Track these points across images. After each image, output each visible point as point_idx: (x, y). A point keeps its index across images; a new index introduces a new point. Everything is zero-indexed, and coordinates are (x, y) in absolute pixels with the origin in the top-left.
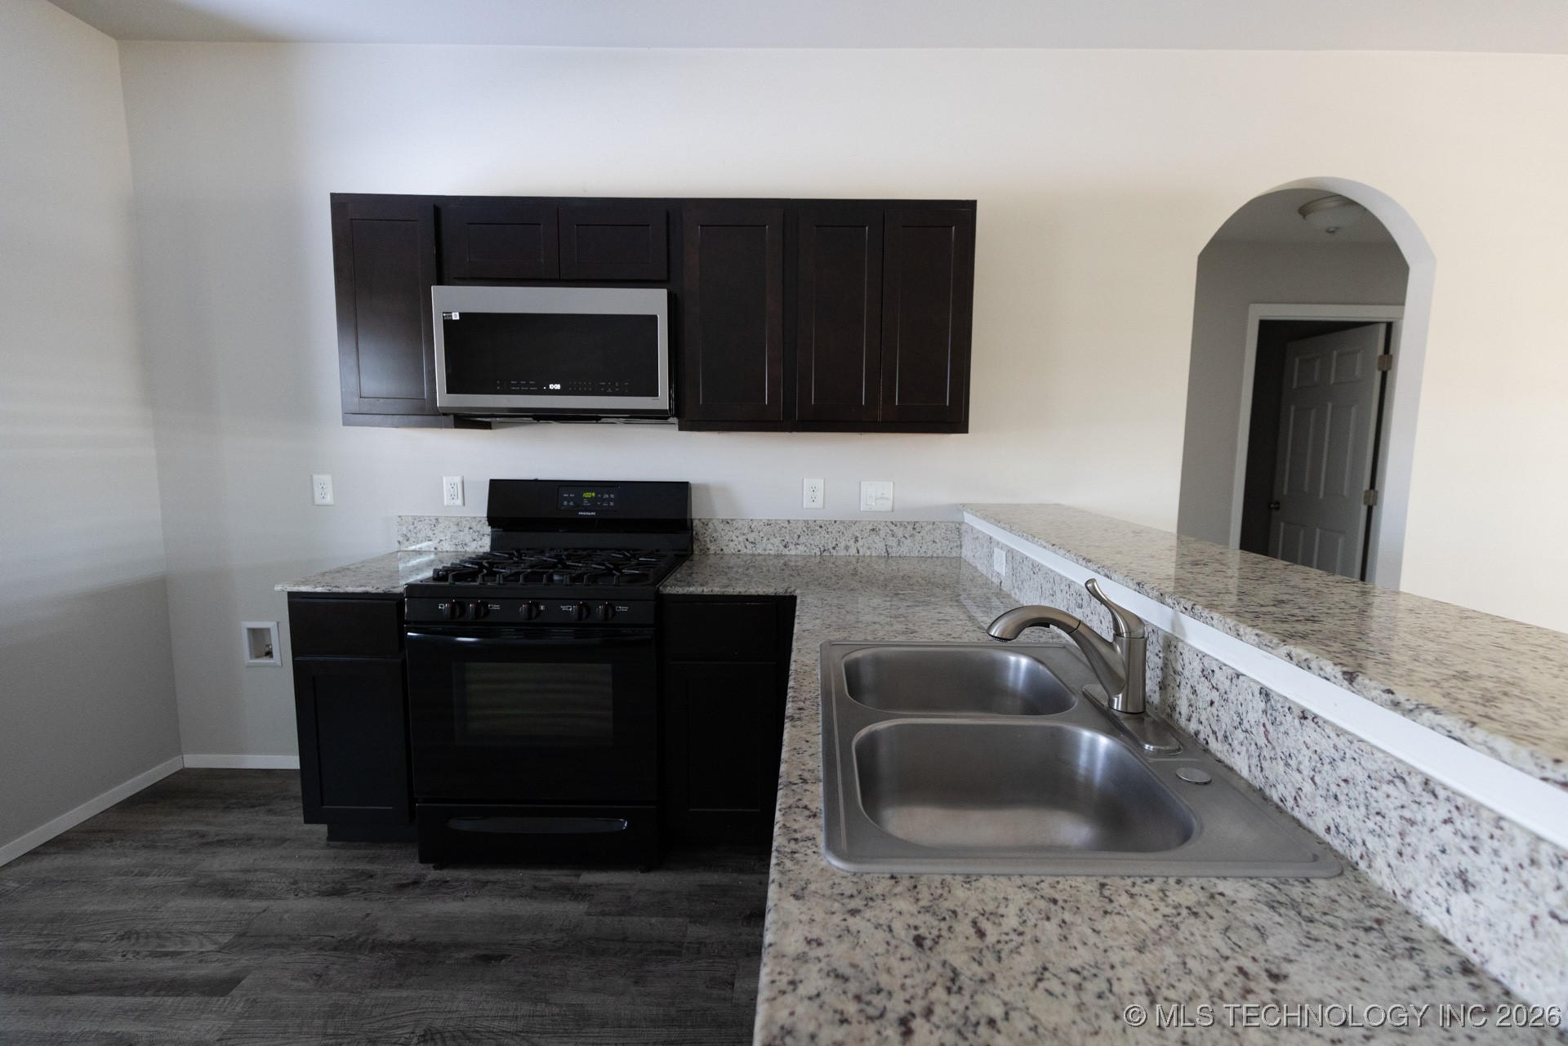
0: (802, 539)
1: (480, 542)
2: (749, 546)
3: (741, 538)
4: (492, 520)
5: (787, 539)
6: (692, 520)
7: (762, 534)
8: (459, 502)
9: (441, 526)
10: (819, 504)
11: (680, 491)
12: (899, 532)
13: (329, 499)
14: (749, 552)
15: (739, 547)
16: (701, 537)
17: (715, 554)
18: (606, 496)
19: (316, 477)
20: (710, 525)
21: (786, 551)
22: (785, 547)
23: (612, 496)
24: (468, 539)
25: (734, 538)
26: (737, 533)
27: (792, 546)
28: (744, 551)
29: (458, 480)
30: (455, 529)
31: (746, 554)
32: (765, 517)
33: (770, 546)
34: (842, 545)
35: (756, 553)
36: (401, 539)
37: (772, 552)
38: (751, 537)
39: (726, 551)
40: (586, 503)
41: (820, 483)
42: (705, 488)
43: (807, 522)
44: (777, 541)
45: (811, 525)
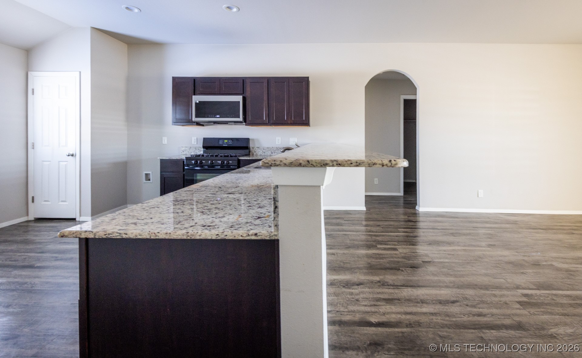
0: (276, 151)
1: (201, 152)
2: (263, 153)
3: (262, 151)
4: (204, 147)
5: (272, 151)
6: (250, 147)
7: (266, 150)
8: (196, 143)
9: (191, 149)
10: (280, 143)
11: (247, 140)
13: (166, 143)
14: (263, 154)
16: (252, 151)
17: (255, 155)
19: (163, 138)
20: (254, 148)
21: (272, 154)
22: (272, 153)
23: (231, 142)
24: (198, 152)
26: (261, 150)
27: (273, 153)
28: (262, 154)
29: (196, 138)
30: (195, 149)
31: (263, 155)
32: (267, 147)
33: (268, 153)
35: (265, 155)
36: (182, 152)
37: (269, 155)
38: (264, 151)
39: (258, 154)
40: (225, 143)
41: (280, 138)
42: (253, 140)
43: (277, 147)
44: (270, 152)
45: (278, 148)
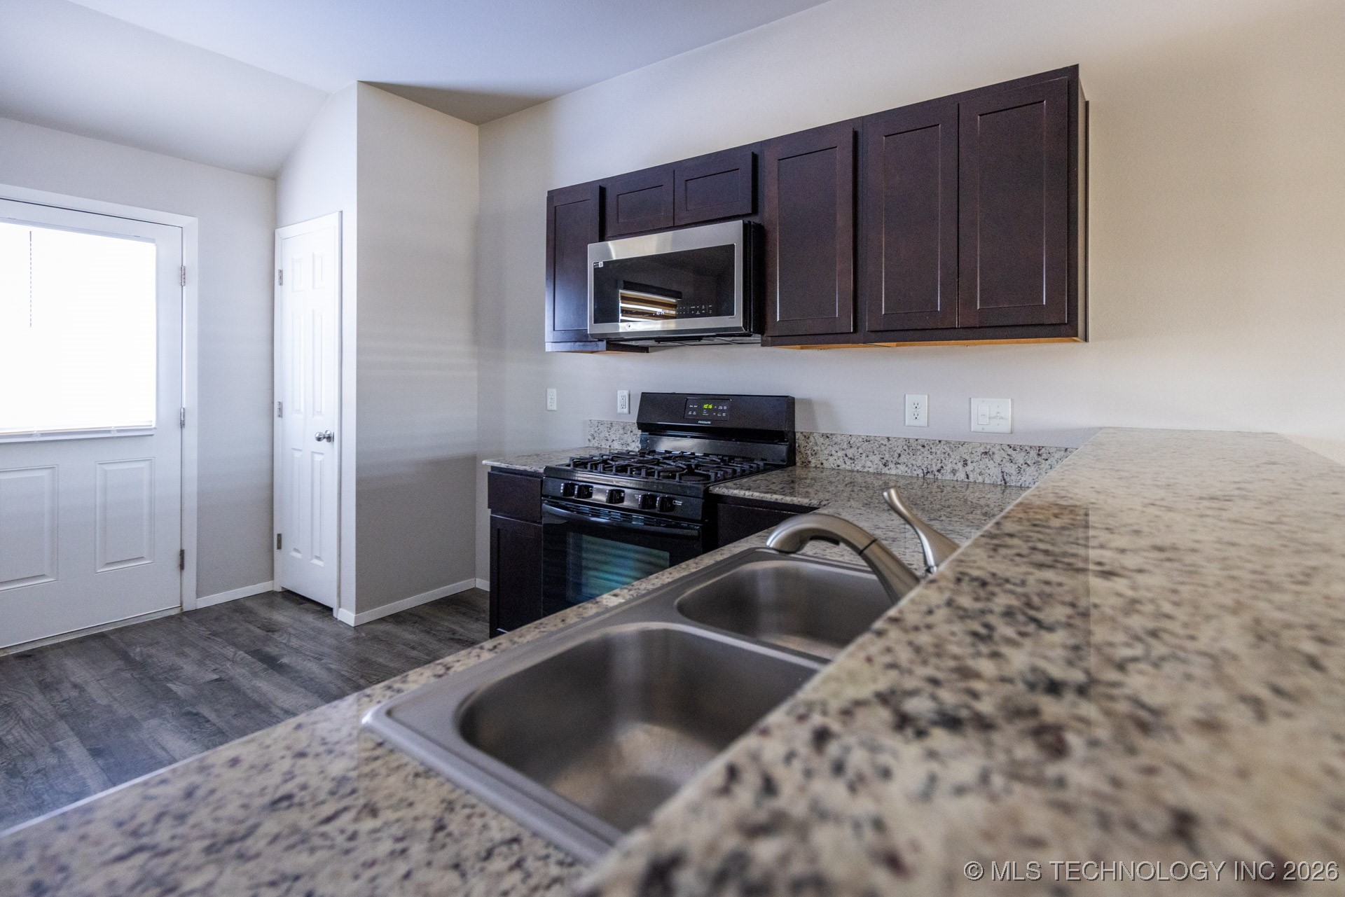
0: (903, 458)
2: (848, 462)
3: (840, 454)
4: (642, 426)
5: (887, 457)
6: (794, 433)
7: (860, 451)
8: (626, 410)
9: (614, 428)
10: (923, 421)
11: (787, 404)
12: (1020, 458)
13: (555, 408)
14: (848, 468)
15: (838, 462)
16: (802, 450)
17: (816, 467)
18: (721, 408)
19: (549, 390)
20: (812, 439)
21: (885, 470)
22: (885, 465)
23: (725, 408)
24: (630, 441)
25: (833, 453)
26: (837, 448)
27: (892, 465)
28: (843, 466)
29: (626, 393)
30: (621, 431)
31: (845, 470)
32: (863, 433)
33: (869, 464)
34: (948, 468)
35: (855, 469)
36: (590, 437)
37: (871, 470)
38: (850, 452)
39: (826, 465)
40: (705, 413)
41: (923, 400)
42: (808, 403)
43: (908, 440)
44: (876, 459)
45: (914, 444)
